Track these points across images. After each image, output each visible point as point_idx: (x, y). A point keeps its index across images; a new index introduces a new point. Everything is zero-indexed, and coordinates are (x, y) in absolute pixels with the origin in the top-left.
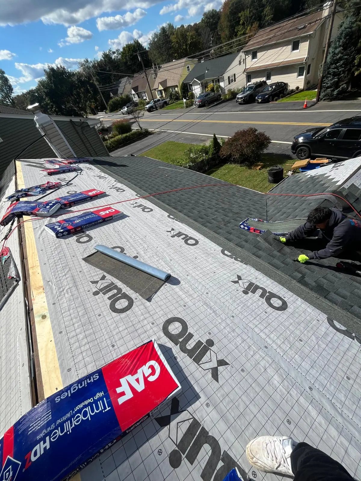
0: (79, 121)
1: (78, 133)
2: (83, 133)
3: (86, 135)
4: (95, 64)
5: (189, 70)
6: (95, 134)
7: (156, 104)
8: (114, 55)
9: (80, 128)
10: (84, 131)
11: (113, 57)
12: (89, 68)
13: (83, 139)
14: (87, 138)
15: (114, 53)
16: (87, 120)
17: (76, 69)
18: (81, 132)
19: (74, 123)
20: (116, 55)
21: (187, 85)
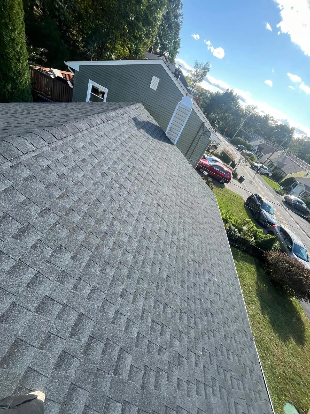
0: (208, 128)
1: (198, 133)
2: (200, 136)
3: (200, 139)
4: (256, 114)
5: (306, 176)
6: (206, 144)
7: (261, 168)
8: (272, 121)
9: (203, 132)
10: (202, 136)
11: (269, 122)
12: (250, 112)
13: (196, 139)
14: (199, 141)
15: (273, 120)
16: (213, 133)
17: (243, 105)
18: (200, 135)
19: (203, 126)
20: (273, 122)
21: (294, 182)
